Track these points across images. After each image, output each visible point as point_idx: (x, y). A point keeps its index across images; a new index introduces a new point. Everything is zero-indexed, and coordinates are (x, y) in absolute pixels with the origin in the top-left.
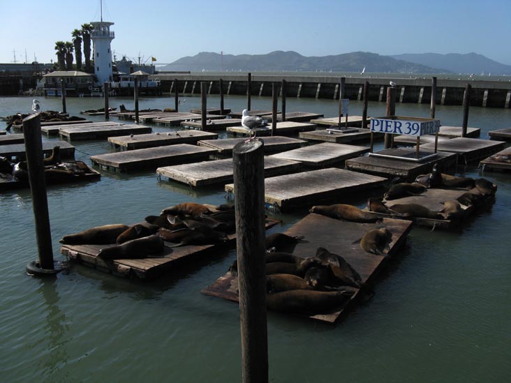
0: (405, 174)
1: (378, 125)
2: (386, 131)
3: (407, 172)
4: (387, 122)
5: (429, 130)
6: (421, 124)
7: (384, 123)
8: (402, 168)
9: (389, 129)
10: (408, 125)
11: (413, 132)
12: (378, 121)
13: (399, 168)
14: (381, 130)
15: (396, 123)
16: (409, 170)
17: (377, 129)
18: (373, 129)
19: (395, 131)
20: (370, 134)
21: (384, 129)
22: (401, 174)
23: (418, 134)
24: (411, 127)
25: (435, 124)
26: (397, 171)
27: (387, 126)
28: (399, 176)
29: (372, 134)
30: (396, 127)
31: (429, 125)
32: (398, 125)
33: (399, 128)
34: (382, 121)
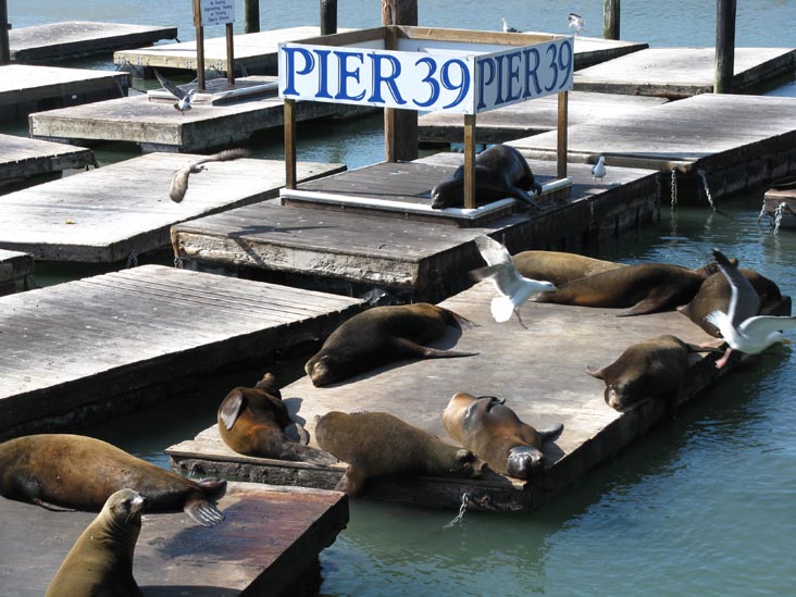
0: (405, 276)
1: (307, 70)
2: (342, 94)
3: (414, 270)
4: (343, 57)
5: (518, 86)
6: (480, 62)
7: (333, 61)
8: (395, 253)
9: (353, 88)
10: (425, 67)
11: (447, 96)
12: (305, 53)
13: (384, 253)
14: (323, 92)
15: (377, 59)
16: (422, 262)
17: (307, 89)
18: (291, 89)
19: (377, 97)
20: (279, 110)
21: (333, 88)
22: (389, 278)
23: (468, 106)
24: (437, 76)
25: (547, 58)
26: (373, 265)
27: (344, 74)
28: (382, 285)
29: (288, 110)
30: (378, 79)
31: (518, 64)
32: (387, 69)
33: (391, 81)
34: (324, 55)
